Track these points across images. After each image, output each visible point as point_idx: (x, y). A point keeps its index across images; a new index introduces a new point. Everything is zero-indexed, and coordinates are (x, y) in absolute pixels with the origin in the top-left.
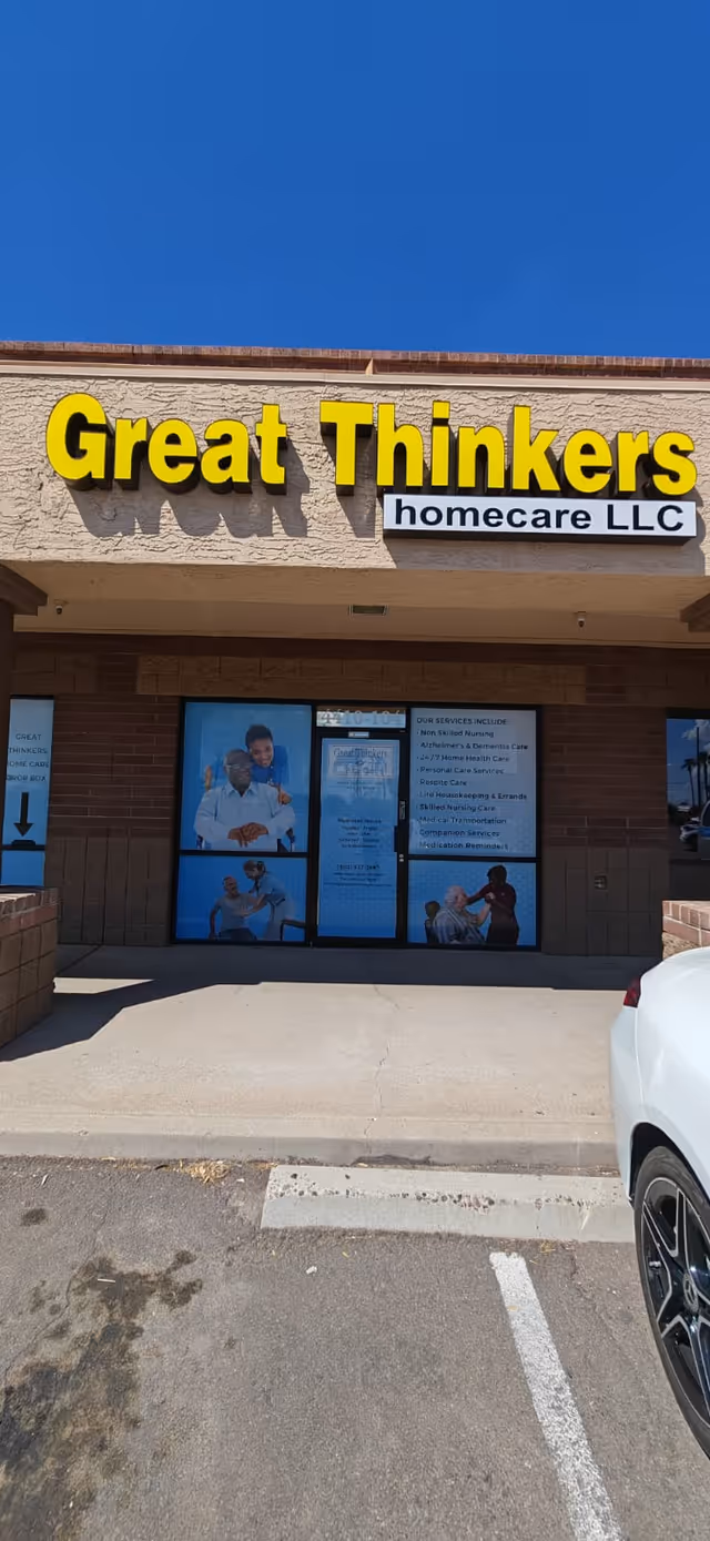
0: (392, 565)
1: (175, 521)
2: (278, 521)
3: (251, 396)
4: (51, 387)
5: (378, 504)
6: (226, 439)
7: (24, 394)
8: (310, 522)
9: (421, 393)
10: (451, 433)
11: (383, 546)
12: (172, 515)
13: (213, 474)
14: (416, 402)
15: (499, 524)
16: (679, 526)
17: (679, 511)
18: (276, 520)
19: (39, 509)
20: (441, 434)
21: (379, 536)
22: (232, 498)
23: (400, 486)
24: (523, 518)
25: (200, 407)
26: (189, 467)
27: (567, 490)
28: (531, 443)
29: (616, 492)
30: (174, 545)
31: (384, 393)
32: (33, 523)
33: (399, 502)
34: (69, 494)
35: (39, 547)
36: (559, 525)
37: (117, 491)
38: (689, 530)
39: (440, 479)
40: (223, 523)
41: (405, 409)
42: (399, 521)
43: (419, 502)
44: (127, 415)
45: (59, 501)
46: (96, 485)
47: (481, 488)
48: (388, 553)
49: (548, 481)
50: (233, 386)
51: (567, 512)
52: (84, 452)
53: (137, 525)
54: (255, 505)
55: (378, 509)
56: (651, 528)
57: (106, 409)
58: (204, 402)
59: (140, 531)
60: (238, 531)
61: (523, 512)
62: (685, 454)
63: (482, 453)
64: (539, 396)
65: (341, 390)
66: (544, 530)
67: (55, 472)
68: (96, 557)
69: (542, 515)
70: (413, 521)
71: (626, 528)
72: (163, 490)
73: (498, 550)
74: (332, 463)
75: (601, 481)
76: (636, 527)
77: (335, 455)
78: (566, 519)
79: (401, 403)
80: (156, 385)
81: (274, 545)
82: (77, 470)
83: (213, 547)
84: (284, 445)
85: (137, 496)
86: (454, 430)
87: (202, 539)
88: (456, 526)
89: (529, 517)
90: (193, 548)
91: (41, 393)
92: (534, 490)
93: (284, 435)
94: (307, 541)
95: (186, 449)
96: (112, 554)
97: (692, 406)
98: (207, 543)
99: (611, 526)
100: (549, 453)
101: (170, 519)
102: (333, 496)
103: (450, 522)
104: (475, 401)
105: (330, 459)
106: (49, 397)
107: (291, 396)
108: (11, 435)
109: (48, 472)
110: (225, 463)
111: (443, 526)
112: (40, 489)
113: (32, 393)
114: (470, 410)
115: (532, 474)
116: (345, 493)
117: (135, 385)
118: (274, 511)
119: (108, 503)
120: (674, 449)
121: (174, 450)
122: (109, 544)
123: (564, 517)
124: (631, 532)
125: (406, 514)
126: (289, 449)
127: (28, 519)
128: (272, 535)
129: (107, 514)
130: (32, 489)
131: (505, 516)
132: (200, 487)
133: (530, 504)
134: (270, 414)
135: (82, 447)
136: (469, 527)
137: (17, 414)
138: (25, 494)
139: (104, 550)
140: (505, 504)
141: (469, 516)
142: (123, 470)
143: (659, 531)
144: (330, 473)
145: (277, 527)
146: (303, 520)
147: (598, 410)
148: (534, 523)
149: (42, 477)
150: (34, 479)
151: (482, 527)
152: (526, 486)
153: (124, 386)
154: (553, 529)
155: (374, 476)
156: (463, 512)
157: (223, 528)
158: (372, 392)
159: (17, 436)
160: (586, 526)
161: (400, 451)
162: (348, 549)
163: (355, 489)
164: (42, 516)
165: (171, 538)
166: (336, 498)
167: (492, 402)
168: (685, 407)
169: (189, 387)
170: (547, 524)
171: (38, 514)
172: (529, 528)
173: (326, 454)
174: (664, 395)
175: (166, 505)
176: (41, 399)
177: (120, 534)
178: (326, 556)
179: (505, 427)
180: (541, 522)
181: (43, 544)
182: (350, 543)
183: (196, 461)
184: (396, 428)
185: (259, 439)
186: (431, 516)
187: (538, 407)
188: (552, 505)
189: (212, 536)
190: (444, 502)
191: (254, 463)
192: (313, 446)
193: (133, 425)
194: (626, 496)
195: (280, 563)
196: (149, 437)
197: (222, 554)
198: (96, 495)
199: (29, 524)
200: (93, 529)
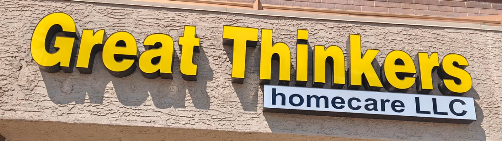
0: (269, 130)
1: (115, 95)
2: (190, 98)
3: (177, 18)
4: (39, 6)
5: (260, 90)
6: (158, 45)
7: (19, 9)
8: (212, 100)
9: (290, 22)
10: (309, 48)
11: (262, 117)
12: (114, 91)
13: (146, 66)
14: (287, 27)
15: (342, 107)
16: (464, 113)
17: (463, 103)
18: (188, 97)
19: (16, 83)
20: (303, 50)
21: (260, 111)
22: (158, 82)
23: (275, 80)
24: (359, 104)
25: (141, 23)
26: (131, 62)
27: (387, 87)
28: (362, 56)
29: (420, 89)
30: (112, 112)
31: (265, 21)
32: (10, 93)
33: (274, 90)
34: (40, 74)
35: (11, 110)
36: (383, 109)
37: (76, 74)
38: (471, 115)
39: (302, 76)
40: (150, 98)
41: (279, 31)
42: (274, 102)
43: (288, 91)
44: (90, 26)
45: (32, 78)
46: (62, 69)
47: (330, 84)
48: (266, 122)
49: (374, 80)
50: (165, 11)
51: (388, 101)
52: (58, 49)
53: (87, 97)
54: (174, 87)
55: (260, 93)
56: (446, 114)
57: (76, 21)
58: (144, 20)
59: (89, 101)
60: (160, 104)
61: (358, 100)
62: (463, 67)
63: (330, 61)
64: (367, 27)
65: (238, 18)
66: (373, 112)
67: (33, 59)
68: (54, 118)
69: (372, 102)
70: (283, 103)
71: (429, 113)
72: (109, 74)
73: (342, 122)
74: (230, 62)
75: (409, 82)
76: (436, 112)
77: (232, 58)
78: (388, 106)
79: (276, 27)
80: (113, 8)
81: (185, 114)
82: (49, 60)
83: (140, 114)
84: (197, 50)
85: (90, 77)
86: (311, 45)
87: (134, 108)
88: (313, 107)
89: (363, 104)
90: (127, 114)
91: (31, 9)
92: (365, 86)
93: (198, 45)
94: (209, 112)
95: (130, 50)
96: (65, 116)
97: (466, 37)
98: (136, 111)
99: (418, 111)
100: (374, 63)
101: (112, 94)
102: (229, 83)
103: (309, 105)
104: (325, 28)
105: (228, 59)
106: (37, 12)
107: (205, 19)
108: (5, 34)
109: (28, 59)
110: (156, 61)
111: (304, 107)
112: (19, 70)
113: (26, 9)
114: (321, 34)
115: (363, 76)
116: (237, 82)
117: (98, 7)
118: (187, 91)
119: (68, 82)
120: (455, 64)
121: (121, 51)
122: (65, 109)
123: (386, 104)
124: (432, 115)
125: (279, 99)
126: (201, 52)
127: (7, 89)
128: (185, 107)
129: (67, 88)
130: (14, 70)
131: (346, 102)
132: (136, 74)
133: (363, 95)
134: (189, 32)
135: (56, 46)
136: (322, 108)
137: (12, 21)
138: (7, 73)
139: (60, 113)
140: (346, 94)
141: (322, 101)
142: (83, 61)
143: (451, 116)
144: (228, 68)
145: (189, 102)
146: (208, 98)
147: (405, 37)
148: (366, 107)
149: (22, 62)
150: (16, 63)
151: (331, 109)
152: (360, 83)
153: (90, 7)
154: (379, 112)
155: (258, 72)
156: (318, 99)
157: (150, 101)
158: (258, 20)
159: (9, 34)
160: (402, 111)
161: (276, 58)
162: (238, 118)
163: (244, 80)
164: (17, 88)
165: (111, 107)
166: (231, 84)
167: (335, 29)
168: (461, 37)
169: (135, 10)
170: (375, 109)
171: (15, 86)
172: (363, 111)
173: (225, 56)
174: (446, 30)
175: (110, 84)
176: (31, 13)
177: (74, 103)
178: (222, 123)
179: (345, 45)
180: (371, 107)
181: (14, 107)
182: (240, 115)
183: (136, 58)
184: (273, 44)
185: (181, 46)
186: (296, 100)
187: (366, 34)
188: (379, 96)
189: (142, 107)
190: (304, 92)
191: (176, 61)
192: (217, 51)
193: (94, 34)
194: (427, 92)
195: (189, 126)
196: (104, 42)
197: (147, 119)
198: (59, 76)
199: (6, 93)
200: (53, 99)
